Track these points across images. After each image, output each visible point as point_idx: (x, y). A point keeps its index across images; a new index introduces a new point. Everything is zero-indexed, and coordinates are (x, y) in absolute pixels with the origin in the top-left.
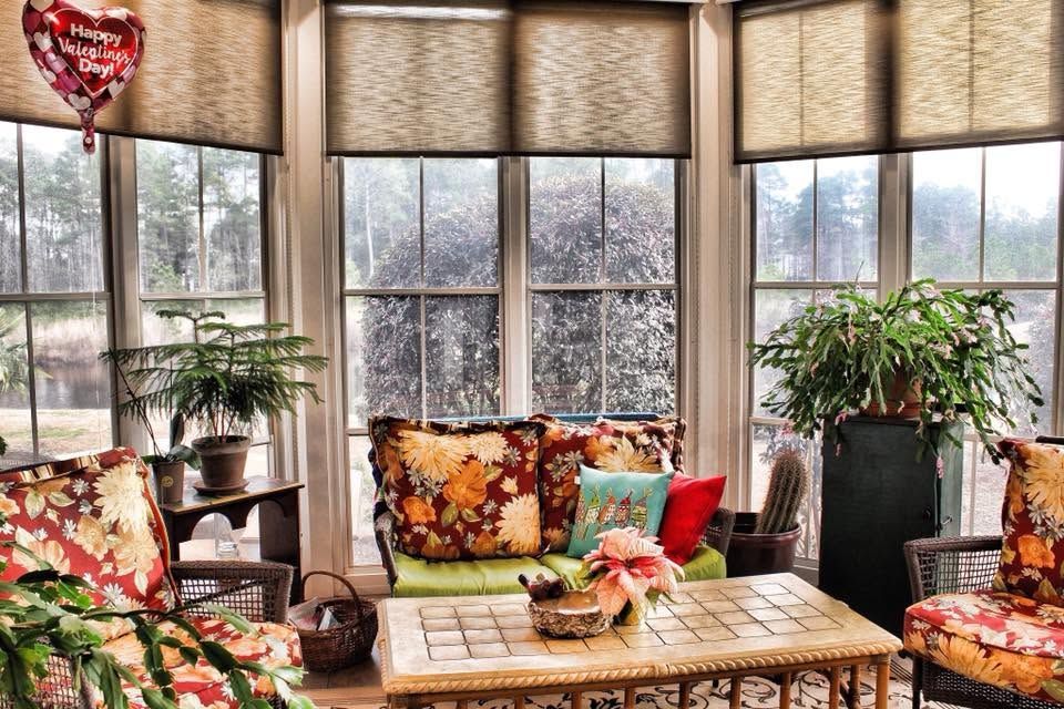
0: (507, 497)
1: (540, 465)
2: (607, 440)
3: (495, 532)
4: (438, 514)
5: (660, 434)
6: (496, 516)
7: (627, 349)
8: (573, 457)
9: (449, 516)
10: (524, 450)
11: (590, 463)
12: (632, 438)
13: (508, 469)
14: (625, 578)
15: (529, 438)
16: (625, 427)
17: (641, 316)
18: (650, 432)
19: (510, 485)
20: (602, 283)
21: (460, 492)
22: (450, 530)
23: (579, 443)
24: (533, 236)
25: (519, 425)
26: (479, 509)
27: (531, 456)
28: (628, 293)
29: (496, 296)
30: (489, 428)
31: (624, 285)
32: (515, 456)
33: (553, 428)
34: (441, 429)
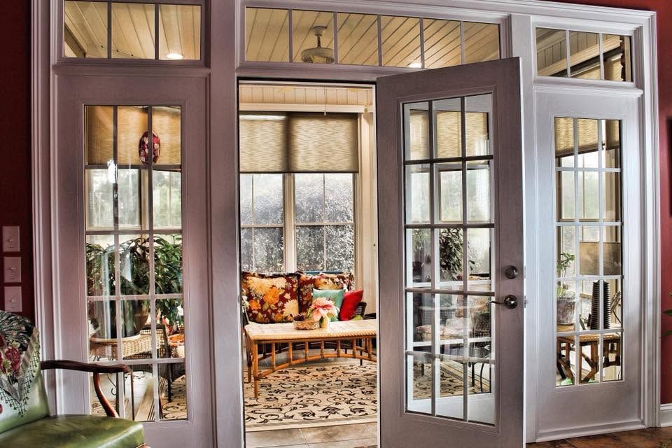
0: (287, 300)
1: (298, 289)
2: (323, 280)
3: (282, 313)
4: (262, 306)
5: (343, 278)
6: (282, 307)
7: (336, 250)
8: (311, 286)
9: (266, 307)
10: (293, 284)
11: (317, 288)
12: (332, 279)
13: (287, 290)
14: (321, 310)
15: (294, 279)
16: (330, 276)
17: (342, 236)
18: (339, 278)
19: (287, 296)
20: (326, 222)
21: (269, 298)
22: (266, 312)
23: (312, 281)
24: (297, 203)
25: (291, 275)
26: (276, 305)
27: (295, 286)
28: (337, 226)
29: (282, 228)
30: (279, 276)
31: (336, 223)
32: (289, 285)
33: (304, 276)
34: (262, 276)
